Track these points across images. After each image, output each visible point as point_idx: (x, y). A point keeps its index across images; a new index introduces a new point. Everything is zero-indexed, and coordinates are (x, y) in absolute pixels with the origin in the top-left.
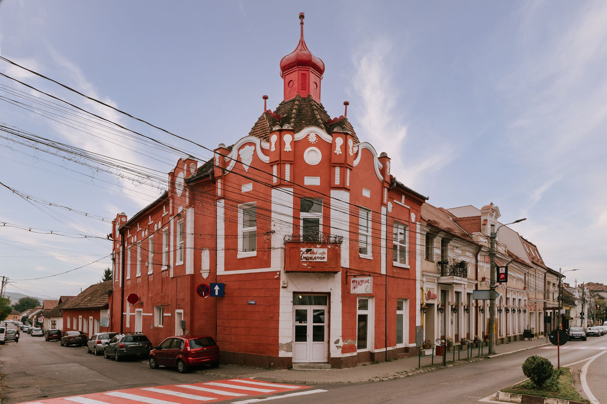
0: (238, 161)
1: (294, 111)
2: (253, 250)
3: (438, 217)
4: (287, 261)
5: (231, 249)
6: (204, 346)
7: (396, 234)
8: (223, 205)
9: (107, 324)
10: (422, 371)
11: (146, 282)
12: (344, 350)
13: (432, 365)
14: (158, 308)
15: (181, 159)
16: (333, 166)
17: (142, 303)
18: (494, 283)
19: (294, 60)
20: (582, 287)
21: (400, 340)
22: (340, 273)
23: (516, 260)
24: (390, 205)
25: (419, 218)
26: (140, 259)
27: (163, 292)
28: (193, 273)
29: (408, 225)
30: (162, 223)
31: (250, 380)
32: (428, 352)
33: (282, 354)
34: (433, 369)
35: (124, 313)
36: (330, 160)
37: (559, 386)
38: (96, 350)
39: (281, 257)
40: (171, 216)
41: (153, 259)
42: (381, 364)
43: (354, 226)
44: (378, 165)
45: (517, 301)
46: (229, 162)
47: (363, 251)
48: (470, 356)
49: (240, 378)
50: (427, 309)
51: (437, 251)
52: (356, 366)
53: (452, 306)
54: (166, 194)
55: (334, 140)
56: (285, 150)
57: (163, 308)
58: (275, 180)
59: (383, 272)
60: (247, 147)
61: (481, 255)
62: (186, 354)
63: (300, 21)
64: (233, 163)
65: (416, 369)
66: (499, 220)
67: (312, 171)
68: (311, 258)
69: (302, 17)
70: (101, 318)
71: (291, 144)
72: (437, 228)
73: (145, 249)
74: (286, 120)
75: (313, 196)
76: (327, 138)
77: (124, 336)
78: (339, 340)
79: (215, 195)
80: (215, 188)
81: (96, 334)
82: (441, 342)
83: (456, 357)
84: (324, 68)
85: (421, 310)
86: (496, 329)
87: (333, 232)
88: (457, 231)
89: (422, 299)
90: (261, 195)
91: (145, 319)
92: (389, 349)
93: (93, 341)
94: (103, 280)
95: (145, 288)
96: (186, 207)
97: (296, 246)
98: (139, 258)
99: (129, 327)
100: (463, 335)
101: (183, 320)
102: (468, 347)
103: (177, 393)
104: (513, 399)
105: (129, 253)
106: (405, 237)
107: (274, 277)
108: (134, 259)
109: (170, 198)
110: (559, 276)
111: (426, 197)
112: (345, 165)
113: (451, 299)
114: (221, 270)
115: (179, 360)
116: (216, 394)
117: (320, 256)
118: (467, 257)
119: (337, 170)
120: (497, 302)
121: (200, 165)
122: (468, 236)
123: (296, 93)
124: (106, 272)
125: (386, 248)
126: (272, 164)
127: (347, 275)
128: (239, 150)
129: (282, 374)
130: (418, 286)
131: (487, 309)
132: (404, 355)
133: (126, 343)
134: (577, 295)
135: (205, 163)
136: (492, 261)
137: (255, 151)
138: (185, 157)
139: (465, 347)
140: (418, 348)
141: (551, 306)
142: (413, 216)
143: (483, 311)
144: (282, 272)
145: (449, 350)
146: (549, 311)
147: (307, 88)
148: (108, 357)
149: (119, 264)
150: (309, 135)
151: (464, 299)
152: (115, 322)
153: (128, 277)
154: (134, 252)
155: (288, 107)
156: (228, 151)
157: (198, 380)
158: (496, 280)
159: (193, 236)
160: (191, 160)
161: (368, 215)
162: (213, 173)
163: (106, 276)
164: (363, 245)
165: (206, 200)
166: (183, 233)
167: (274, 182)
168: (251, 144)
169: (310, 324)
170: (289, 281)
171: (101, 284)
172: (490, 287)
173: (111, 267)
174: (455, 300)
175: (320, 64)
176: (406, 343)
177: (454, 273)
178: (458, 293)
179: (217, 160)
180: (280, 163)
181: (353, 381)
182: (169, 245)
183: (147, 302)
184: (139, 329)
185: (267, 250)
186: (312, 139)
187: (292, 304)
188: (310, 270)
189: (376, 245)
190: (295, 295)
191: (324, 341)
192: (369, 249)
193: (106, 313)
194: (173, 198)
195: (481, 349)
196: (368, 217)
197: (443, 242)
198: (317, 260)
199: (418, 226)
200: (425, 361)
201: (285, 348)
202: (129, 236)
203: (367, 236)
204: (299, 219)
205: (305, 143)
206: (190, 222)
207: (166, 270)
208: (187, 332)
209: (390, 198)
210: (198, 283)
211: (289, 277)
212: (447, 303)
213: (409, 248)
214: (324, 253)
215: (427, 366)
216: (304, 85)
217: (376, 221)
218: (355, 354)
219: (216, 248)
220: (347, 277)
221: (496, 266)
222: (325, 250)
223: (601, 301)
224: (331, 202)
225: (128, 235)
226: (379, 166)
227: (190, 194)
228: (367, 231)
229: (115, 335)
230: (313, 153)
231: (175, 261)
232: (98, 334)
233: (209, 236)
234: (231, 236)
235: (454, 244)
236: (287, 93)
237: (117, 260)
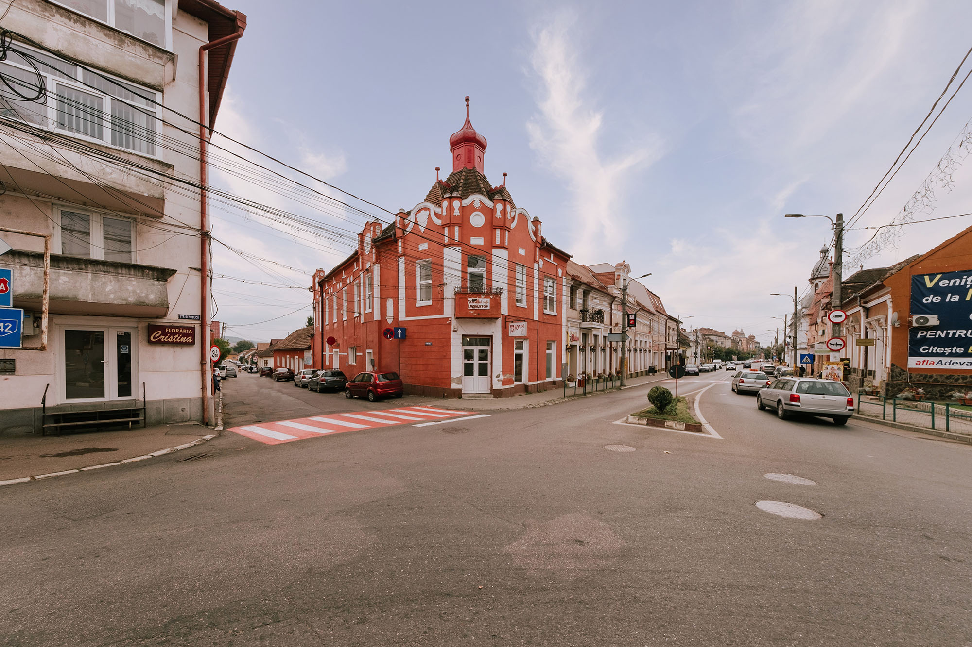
0: (416, 223)
1: (462, 181)
2: (429, 300)
3: (581, 272)
4: (457, 309)
5: (411, 299)
6: (390, 379)
7: (546, 287)
8: (404, 260)
9: (310, 363)
10: (567, 400)
11: (342, 327)
12: (504, 382)
13: (575, 395)
14: (352, 348)
15: (368, 221)
16: (495, 228)
17: (339, 345)
18: (625, 328)
19: (461, 137)
20: (696, 331)
21: (549, 375)
22: (500, 319)
23: (643, 308)
24: (541, 262)
25: (565, 273)
27: (356, 335)
28: (380, 319)
29: (555, 279)
30: (354, 277)
31: (428, 407)
32: (572, 384)
33: (454, 386)
34: (575, 398)
35: (324, 353)
36: (492, 223)
37: (677, 411)
38: (302, 384)
39: (452, 306)
40: (361, 270)
41: (347, 307)
42: (534, 394)
43: (511, 279)
44: (531, 227)
45: (644, 342)
46: (409, 224)
47: (520, 301)
48: (605, 388)
49: (419, 406)
50: (571, 349)
51: (579, 301)
52: (514, 396)
53: (591, 347)
54: (356, 252)
55: (495, 206)
56: (454, 214)
57: (355, 349)
58: (446, 240)
59: (536, 318)
60: (423, 211)
61: (615, 304)
62: (376, 386)
63: (466, 103)
64: (411, 225)
65: (562, 398)
66: (630, 275)
67: (477, 232)
68: (477, 306)
69: (467, 100)
70: (305, 357)
71: (459, 209)
72: (580, 282)
73: (340, 298)
74: (456, 189)
75: (478, 254)
76: (489, 203)
77: (324, 371)
78: (500, 374)
79: (397, 252)
80: (397, 247)
81: (301, 370)
82: (583, 376)
83: (594, 389)
84: (486, 144)
85: (566, 350)
86: (627, 365)
87: (495, 284)
88: (596, 285)
89: (567, 341)
90: (435, 253)
91: (341, 358)
92: (540, 382)
93: (299, 376)
94: (306, 325)
95: (341, 331)
96: (373, 263)
97: (464, 296)
98: (335, 307)
99: (328, 364)
100: (600, 371)
101: (372, 358)
102: (604, 379)
103: (368, 417)
104: (640, 422)
105: (327, 301)
106: (553, 289)
107: (446, 322)
108: (331, 307)
109: (360, 256)
110: (677, 322)
111: (571, 255)
112: (504, 228)
113: (591, 341)
114: (403, 317)
115: (370, 391)
117: (484, 305)
118: (604, 305)
119: (498, 232)
120: (627, 343)
121: (384, 226)
122: (604, 288)
123: (463, 165)
124: (308, 319)
125: (538, 298)
126: (443, 226)
127: (506, 320)
128: (416, 214)
129: (453, 402)
130: (564, 330)
131: (619, 350)
132: (552, 387)
133: (326, 378)
134: (692, 338)
135: (388, 225)
136: (624, 310)
137: (429, 214)
138: (372, 220)
139: (601, 380)
140: (564, 381)
141: (671, 347)
142: (560, 271)
143: (616, 350)
144: (453, 318)
145: (588, 383)
146: (669, 351)
147: (472, 161)
148: (312, 390)
149: (319, 311)
150: (474, 201)
151: (601, 341)
152: (316, 361)
153: (327, 323)
154: (331, 301)
155: (457, 177)
156: (407, 215)
157: (385, 407)
158: (627, 325)
159: (379, 287)
160: (376, 224)
161: (523, 270)
162: (395, 234)
163: (308, 322)
164: (518, 297)
165: (390, 256)
166: (371, 285)
167: (446, 242)
168: (426, 209)
169: (476, 362)
170: (459, 326)
171: (304, 329)
172: (622, 331)
173: (311, 313)
174: (593, 342)
175: (483, 141)
176: (554, 377)
177: (592, 319)
178: (596, 336)
179: (399, 222)
180: (450, 225)
181: (511, 408)
182: (360, 295)
183: (343, 343)
184: (336, 366)
185: (440, 299)
186: (477, 205)
187: (461, 345)
188: (475, 317)
189: (530, 296)
190: (464, 337)
191: (487, 375)
192: (524, 299)
193: (309, 353)
194: (362, 255)
195: (614, 382)
196: (523, 272)
197: (584, 293)
198: (481, 308)
199: (564, 280)
200: (569, 392)
201: (456, 381)
202: (327, 288)
203: (522, 288)
204: (467, 273)
205: (471, 208)
206: (376, 277)
207: (357, 317)
208: (376, 368)
209: (541, 256)
210: (384, 328)
211: (458, 322)
212: (587, 345)
213: (557, 298)
214: (487, 302)
215: (571, 396)
216: (470, 158)
217: (530, 276)
218: (513, 386)
219: (399, 297)
220: (506, 322)
221: (627, 313)
222: (488, 300)
223: (712, 344)
224: (493, 259)
226: (532, 228)
227: (376, 251)
228: (523, 284)
229: (317, 371)
230: (477, 217)
231: (365, 309)
232: (303, 371)
233: (392, 288)
234: (411, 287)
235: (593, 295)
236: (455, 166)
237: (317, 308)
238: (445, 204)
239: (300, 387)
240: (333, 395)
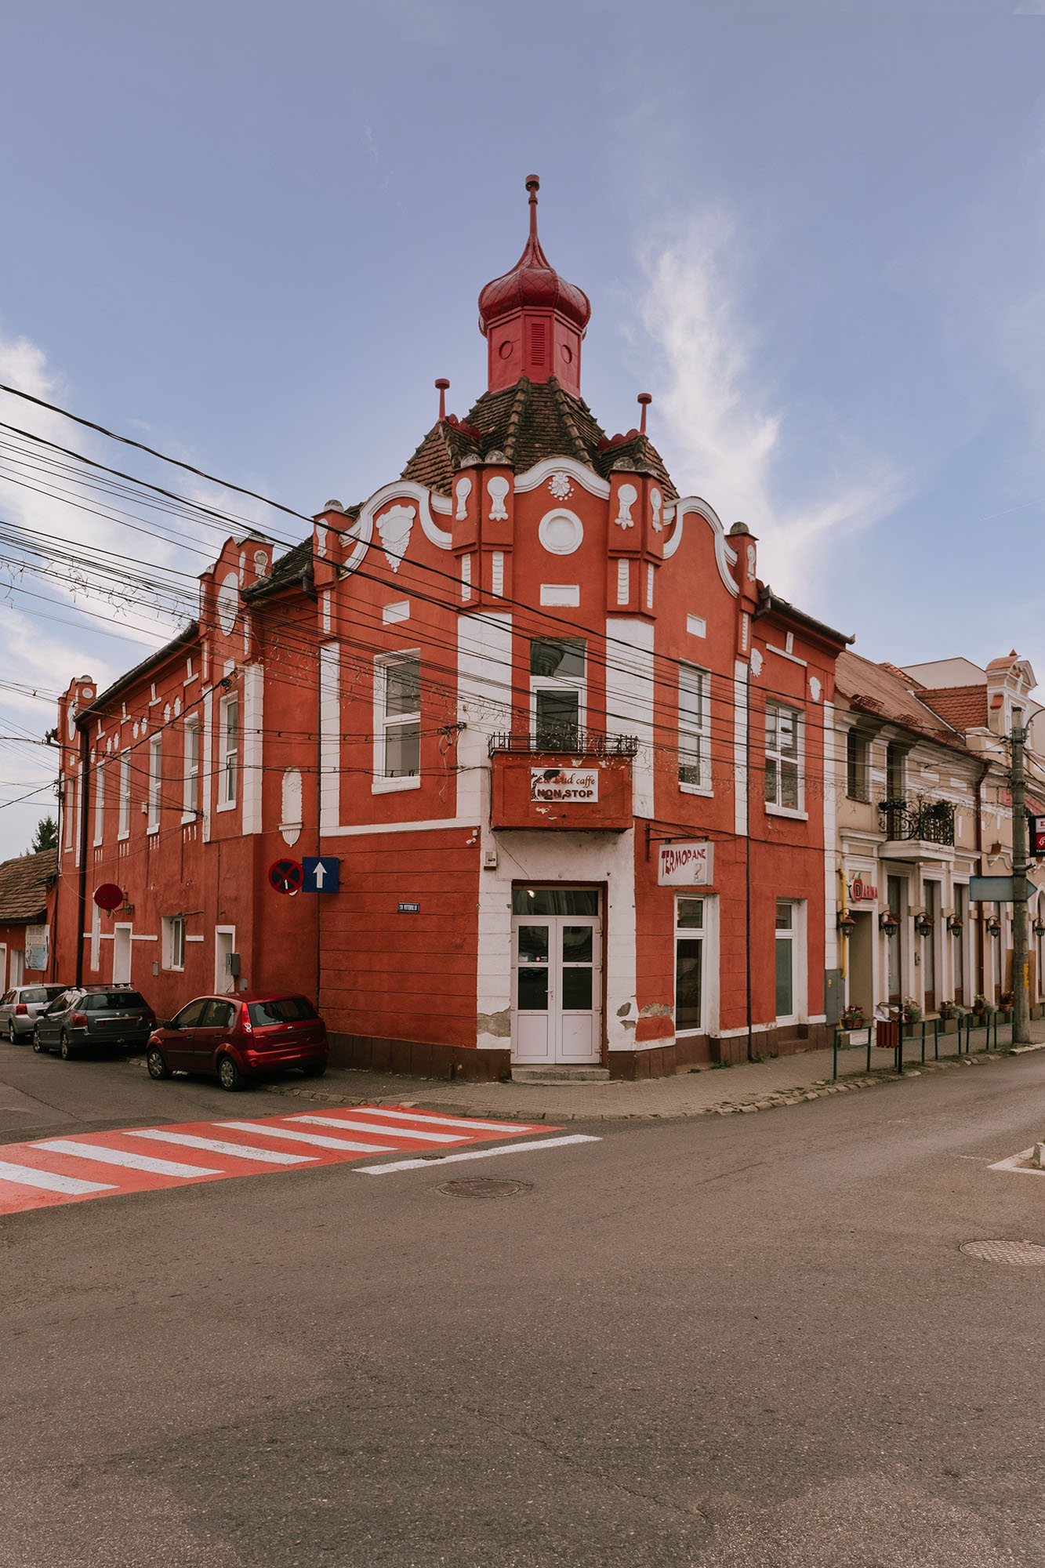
0: (375, 546)
1: (515, 418)
2: (411, 773)
3: (878, 687)
4: (496, 800)
5: (356, 769)
6: (287, 1020)
7: (774, 732)
8: (337, 657)
9: (43, 963)
10: (842, 1088)
11: (143, 854)
12: (644, 1031)
13: (869, 1072)
14: (172, 920)
15: (231, 539)
16: (612, 556)
17: (132, 909)
18: (1024, 858)
19: (513, 291)
21: (785, 1007)
22: (630, 834)
24: (757, 658)
25: (831, 690)
26: (128, 794)
27: (185, 879)
28: (260, 831)
29: (803, 709)
30: (183, 701)
31: (404, 1110)
32: (858, 1038)
33: (486, 1041)
34: (871, 1082)
35: (85, 935)
36: (606, 542)
38: (14, 1031)
39: (482, 792)
40: (205, 684)
41: (161, 795)
42: (737, 1069)
43: (667, 710)
44: (724, 553)
46: (352, 547)
47: (689, 774)
48: (964, 1050)
49: (377, 1106)
50: (853, 925)
51: (877, 776)
52: (674, 1073)
53: (916, 918)
54: (194, 628)
55: (614, 493)
56: (492, 516)
57: (183, 922)
58: (466, 594)
59: (741, 828)
60: (397, 509)
61: (989, 786)
62: (243, 1040)
63: (528, 194)
64: (360, 551)
65: (828, 1082)
66: (1032, 695)
67: (560, 569)
68: (558, 794)
69: (533, 184)
70: (27, 947)
71: (505, 502)
72: (877, 716)
73: (139, 769)
74: (495, 441)
75: (561, 635)
76: (597, 485)
77: (84, 993)
78: (629, 1005)
79: (316, 631)
80: (317, 614)
81: (13, 988)
82: (891, 1012)
83: (930, 1052)
84: (588, 311)
85: (838, 928)
86: (1031, 978)
87: (613, 726)
88: (927, 724)
89: (839, 900)
90: (431, 632)
91: (139, 949)
92: (757, 1028)
93: (6, 1006)
94: (35, 847)
95: (141, 869)
96: (244, 663)
97: (519, 761)
98: (125, 792)
99: (98, 969)
100: (946, 994)
101: (233, 952)
102: (960, 1022)
103: (216, 1143)
105: (100, 778)
106: (795, 737)
107: (463, 843)
108: (112, 794)
109: (204, 640)
111: (848, 635)
112: (642, 556)
113: (915, 899)
114: (330, 825)
115: (223, 1056)
116: (317, 1147)
117: (580, 788)
118: (954, 790)
119: (623, 568)
120: (1030, 907)
121: (278, 554)
122: (954, 736)
123: (518, 374)
124: (42, 827)
125: (748, 767)
126: (457, 553)
127: (649, 836)
128: (375, 517)
129: (483, 1093)
130: (830, 865)
131: (1006, 927)
132: (796, 1046)
133: (90, 1013)
135: (290, 549)
136: (1016, 802)
137: (416, 518)
138: (242, 535)
139: (951, 1024)
140: (830, 1027)
142: (815, 686)
143: (996, 930)
144: (485, 831)
145: (910, 1033)
147: (547, 359)
148: (44, 1050)
149: (75, 807)
150: (550, 478)
151: (946, 899)
152: (62, 957)
153: (97, 842)
154: (113, 777)
155: (499, 407)
156: (348, 520)
157: (270, 1111)
158: (1027, 849)
159: (260, 737)
160: (256, 542)
161: (700, 683)
162: (310, 576)
163: (41, 838)
164: (688, 761)
165: (294, 643)
166: (236, 729)
167: (464, 600)
168: (406, 501)
169: (555, 965)
170: (502, 853)
171: (29, 858)
172: (1014, 869)
173: (53, 814)
174: (923, 904)
175: (578, 302)
176: (799, 1013)
177: (920, 832)
178: (931, 885)
179: (322, 543)
180: (479, 550)
181: (664, 1113)
182: (200, 760)
183: (145, 905)
184: (122, 974)
185: (446, 773)
186: (560, 488)
187: (509, 911)
188: (554, 825)
189: (722, 761)
190: (519, 888)
191: (591, 1009)
192: (705, 769)
193: (41, 933)
194: (212, 640)
195: (992, 1031)
196: (700, 689)
197: (891, 750)
198: (573, 799)
199: (828, 712)
200: (849, 1062)
201: (492, 1026)
202: (101, 735)
203: (698, 737)
204: (528, 693)
205: (542, 500)
206: (252, 701)
207: (191, 824)
208: (244, 984)
209: (757, 640)
210: (273, 857)
211: (501, 843)
212: (903, 912)
213: (806, 767)
214: (590, 780)
215: (854, 1075)
216: (539, 351)
217: (722, 699)
218: (670, 1042)
219: (319, 767)
220: (648, 841)
221: (1028, 813)
222: (594, 774)
224: (608, 651)
225: (98, 734)
226: (727, 556)
227: (253, 628)
228: (700, 725)
229: (63, 990)
230: (560, 524)
231: (215, 801)
232: (20, 989)
233: (300, 738)
234: (357, 736)
235: (919, 758)
236: (496, 374)
237: (70, 797)
238: (464, 487)
239: (8, 1039)
240: (107, 1066)
